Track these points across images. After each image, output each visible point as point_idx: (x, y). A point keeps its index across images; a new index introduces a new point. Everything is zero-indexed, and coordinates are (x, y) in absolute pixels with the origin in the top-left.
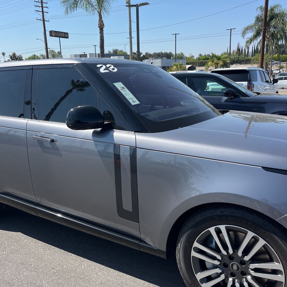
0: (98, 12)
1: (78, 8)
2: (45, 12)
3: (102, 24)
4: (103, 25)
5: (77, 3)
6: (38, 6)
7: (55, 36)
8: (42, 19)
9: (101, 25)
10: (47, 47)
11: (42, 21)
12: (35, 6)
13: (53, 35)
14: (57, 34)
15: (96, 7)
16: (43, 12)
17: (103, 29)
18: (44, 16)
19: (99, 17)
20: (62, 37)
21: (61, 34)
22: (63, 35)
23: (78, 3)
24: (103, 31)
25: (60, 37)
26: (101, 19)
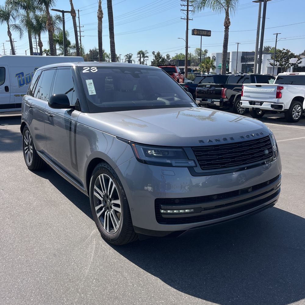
0: (226, 10)
1: (205, 7)
2: (190, 11)
3: (228, 22)
4: (230, 23)
5: (205, 2)
6: (184, 5)
7: (197, 35)
8: (186, 18)
9: (227, 24)
10: (187, 46)
11: (186, 20)
12: (181, 5)
13: (195, 33)
14: (199, 32)
15: (224, 5)
16: (188, 10)
17: (229, 27)
18: (189, 15)
19: (226, 14)
20: (204, 35)
21: (204, 32)
22: (206, 33)
23: (207, 2)
24: (229, 29)
25: (201, 35)
26: (228, 17)
